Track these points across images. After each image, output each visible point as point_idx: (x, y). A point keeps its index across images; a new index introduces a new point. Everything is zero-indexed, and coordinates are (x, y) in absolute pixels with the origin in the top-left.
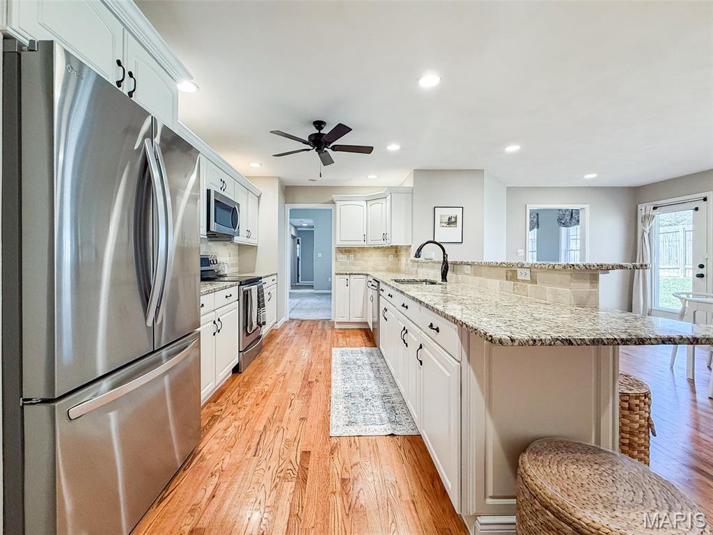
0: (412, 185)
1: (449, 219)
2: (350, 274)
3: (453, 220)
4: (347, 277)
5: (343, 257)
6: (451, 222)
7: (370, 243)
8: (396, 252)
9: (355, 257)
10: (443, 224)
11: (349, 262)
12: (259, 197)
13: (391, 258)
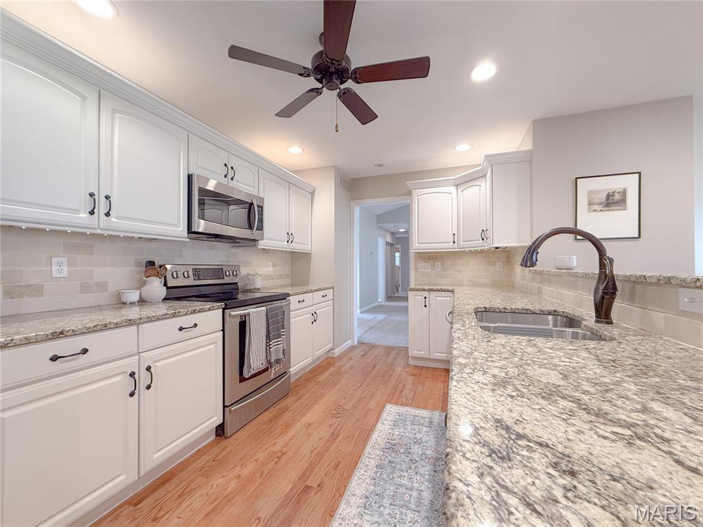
0: (531, 148)
1: (608, 196)
2: (430, 290)
3: (617, 197)
4: (426, 294)
5: (425, 267)
6: (613, 201)
7: (463, 245)
8: (508, 257)
9: (442, 265)
10: (596, 207)
11: (433, 272)
12: (313, 194)
13: (499, 267)
